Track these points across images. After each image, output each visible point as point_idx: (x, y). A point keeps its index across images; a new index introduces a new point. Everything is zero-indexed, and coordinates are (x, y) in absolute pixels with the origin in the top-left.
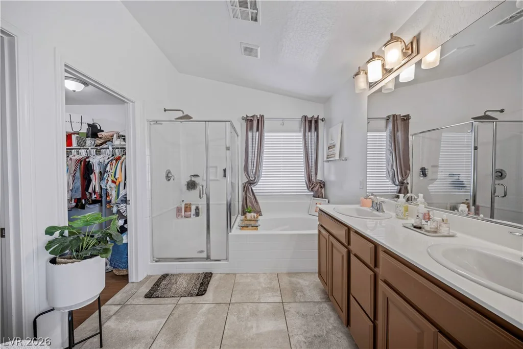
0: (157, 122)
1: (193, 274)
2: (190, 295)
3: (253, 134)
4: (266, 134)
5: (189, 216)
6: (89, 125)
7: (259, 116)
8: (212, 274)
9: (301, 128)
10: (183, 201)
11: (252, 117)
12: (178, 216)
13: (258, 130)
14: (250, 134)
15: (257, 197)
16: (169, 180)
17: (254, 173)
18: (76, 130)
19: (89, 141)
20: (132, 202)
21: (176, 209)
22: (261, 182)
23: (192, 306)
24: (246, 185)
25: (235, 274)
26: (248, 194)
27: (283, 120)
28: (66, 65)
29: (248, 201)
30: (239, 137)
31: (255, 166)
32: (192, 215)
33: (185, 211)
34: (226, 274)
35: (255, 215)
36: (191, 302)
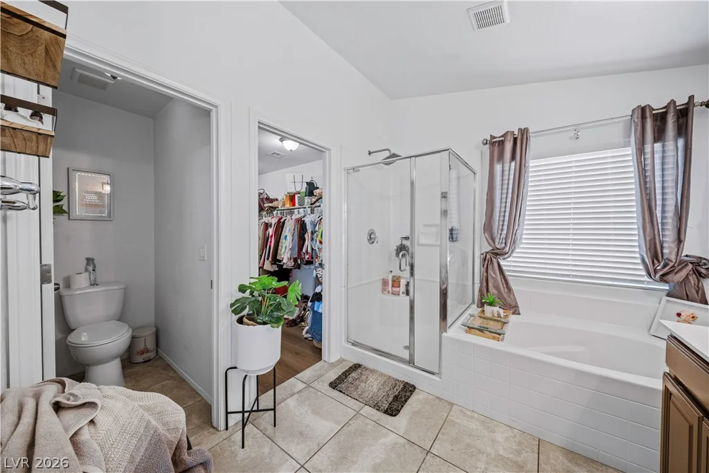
0: (355, 169)
1: (390, 377)
2: (377, 407)
3: (503, 167)
4: (532, 164)
5: (397, 293)
6: (307, 183)
7: (516, 133)
8: (415, 388)
9: (629, 136)
10: (391, 272)
11: (502, 136)
12: (383, 290)
13: (513, 157)
14: (498, 167)
15: (509, 279)
16: (373, 243)
17: (503, 236)
18: (298, 190)
19: (307, 200)
20: (326, 267)
21: (381, 282)
22: (518, 252)
23: (374, 426)
24: (488, 256)
25: (452, 404)
26: (490, 271)
27: (576, 128)
28: (259, 122)
29: (490, 285)
30: (477, 175)
31: (506, 223)
32: (401, 293)
33: (393, 286)
34: (437, 397)
35: (501, 311)
36: (374, 420)
